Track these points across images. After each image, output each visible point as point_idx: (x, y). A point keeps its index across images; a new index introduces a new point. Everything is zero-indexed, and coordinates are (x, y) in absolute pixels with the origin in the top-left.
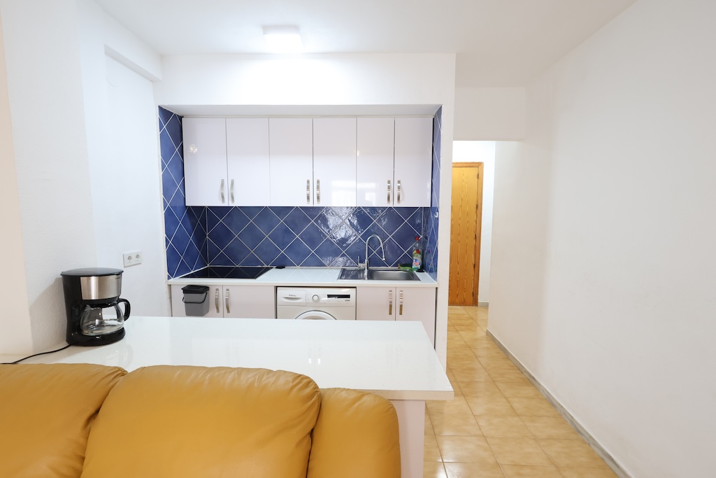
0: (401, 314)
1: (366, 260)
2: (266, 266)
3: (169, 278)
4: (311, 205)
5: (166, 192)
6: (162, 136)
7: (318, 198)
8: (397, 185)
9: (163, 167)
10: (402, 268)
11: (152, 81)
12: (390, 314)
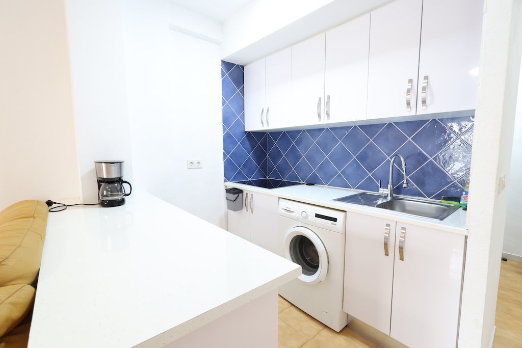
0: (402, 259)
1: (389, 186)
2: (302, 182)
3: (225, 181)
4: (321, 122)
5: (226, 121)
6: (223, 82)
7: (328, 115)
8: (422, 83)
9: (224, 103)
10: (443, 201)
11: (219, 44)
12: (387, 254)
